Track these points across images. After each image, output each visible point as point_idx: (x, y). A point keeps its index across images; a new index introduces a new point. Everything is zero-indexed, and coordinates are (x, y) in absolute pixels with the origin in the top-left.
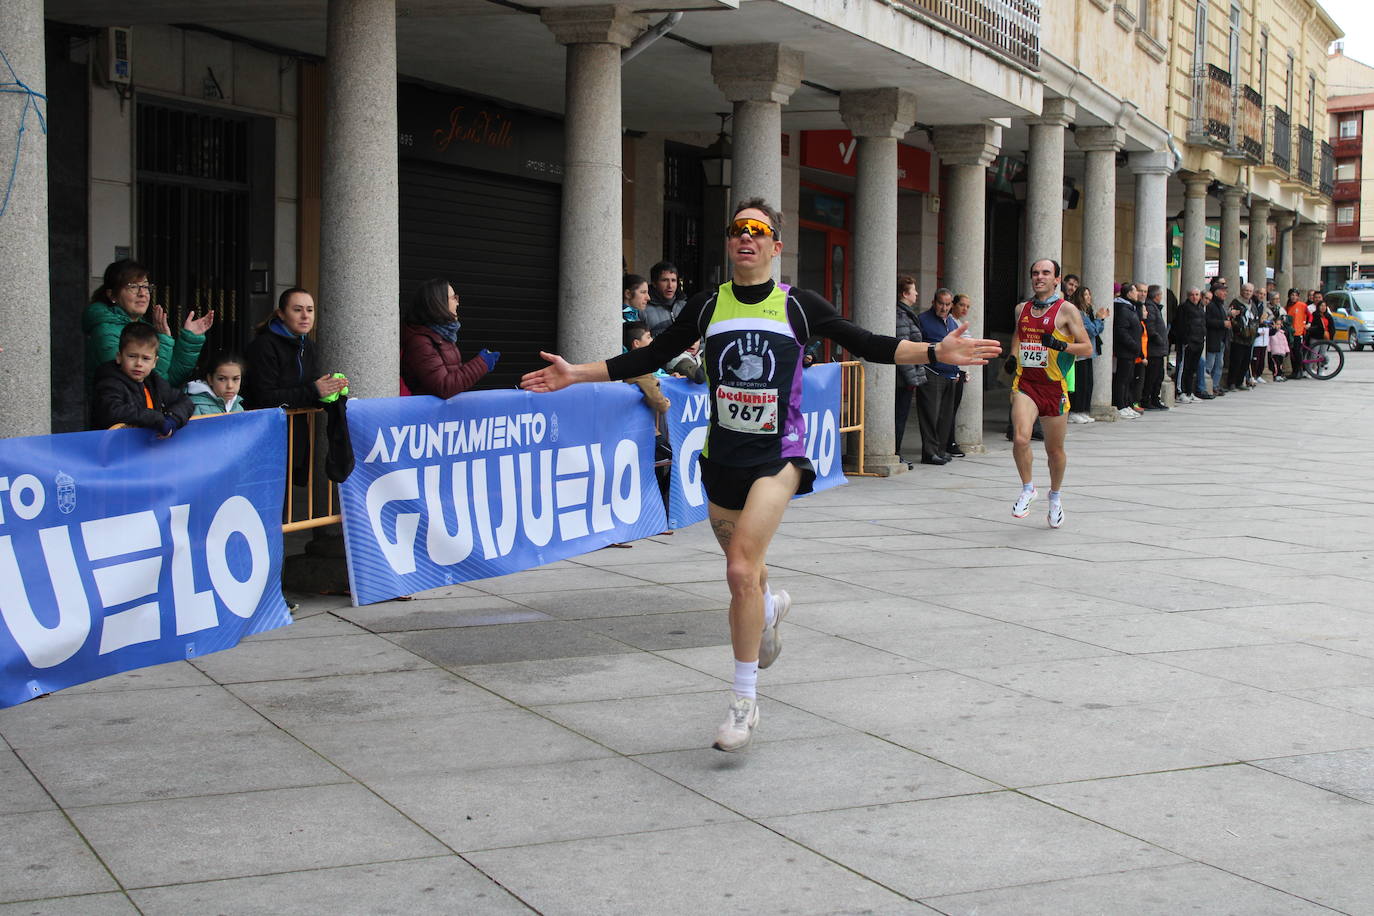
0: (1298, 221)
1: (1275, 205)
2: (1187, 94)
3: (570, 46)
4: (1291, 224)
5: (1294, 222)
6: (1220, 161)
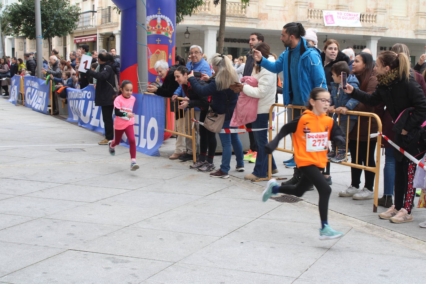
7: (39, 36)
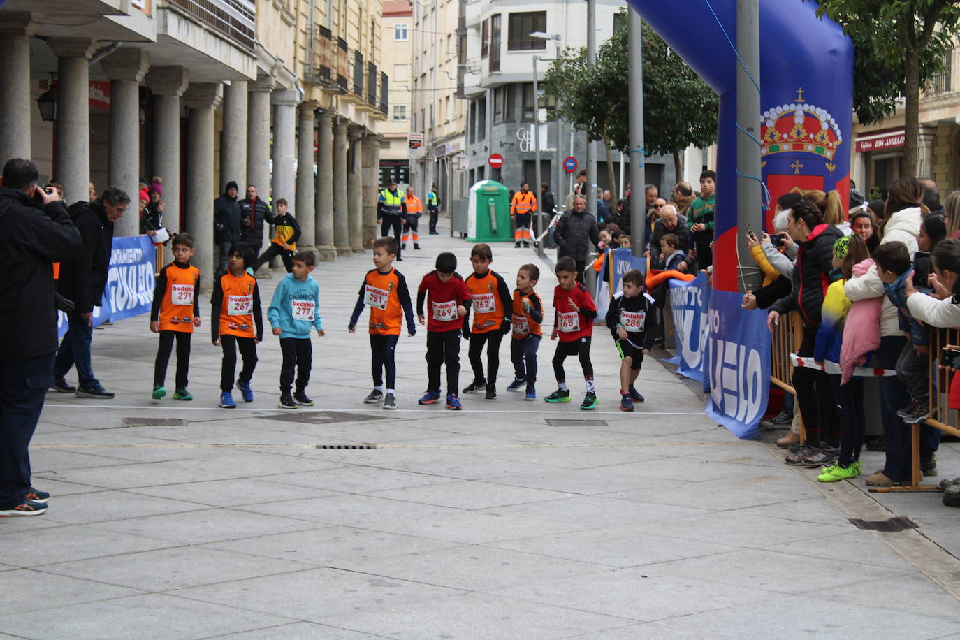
0: (366, 133)
1: (352, 122)
2: (304, 46)
3: (59, 57)
4: (360, 136)
5: (363, 134)
6: (321, 92)
7: (636, 149)
